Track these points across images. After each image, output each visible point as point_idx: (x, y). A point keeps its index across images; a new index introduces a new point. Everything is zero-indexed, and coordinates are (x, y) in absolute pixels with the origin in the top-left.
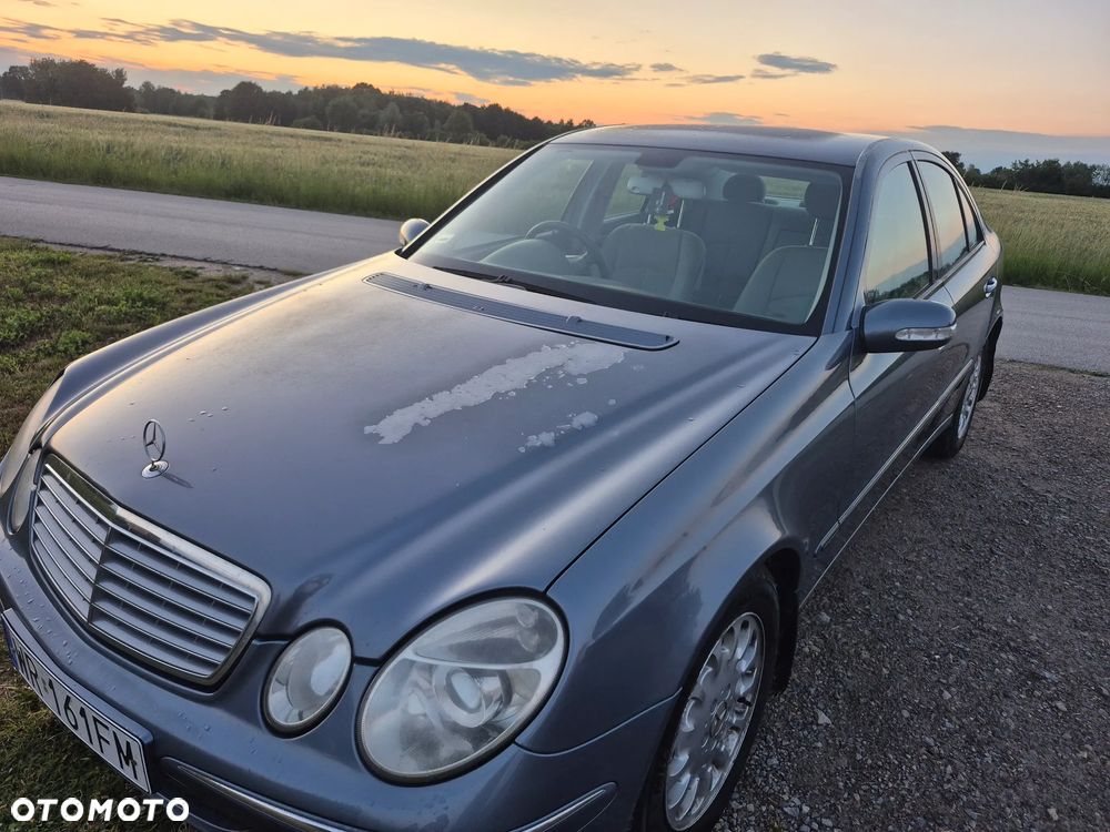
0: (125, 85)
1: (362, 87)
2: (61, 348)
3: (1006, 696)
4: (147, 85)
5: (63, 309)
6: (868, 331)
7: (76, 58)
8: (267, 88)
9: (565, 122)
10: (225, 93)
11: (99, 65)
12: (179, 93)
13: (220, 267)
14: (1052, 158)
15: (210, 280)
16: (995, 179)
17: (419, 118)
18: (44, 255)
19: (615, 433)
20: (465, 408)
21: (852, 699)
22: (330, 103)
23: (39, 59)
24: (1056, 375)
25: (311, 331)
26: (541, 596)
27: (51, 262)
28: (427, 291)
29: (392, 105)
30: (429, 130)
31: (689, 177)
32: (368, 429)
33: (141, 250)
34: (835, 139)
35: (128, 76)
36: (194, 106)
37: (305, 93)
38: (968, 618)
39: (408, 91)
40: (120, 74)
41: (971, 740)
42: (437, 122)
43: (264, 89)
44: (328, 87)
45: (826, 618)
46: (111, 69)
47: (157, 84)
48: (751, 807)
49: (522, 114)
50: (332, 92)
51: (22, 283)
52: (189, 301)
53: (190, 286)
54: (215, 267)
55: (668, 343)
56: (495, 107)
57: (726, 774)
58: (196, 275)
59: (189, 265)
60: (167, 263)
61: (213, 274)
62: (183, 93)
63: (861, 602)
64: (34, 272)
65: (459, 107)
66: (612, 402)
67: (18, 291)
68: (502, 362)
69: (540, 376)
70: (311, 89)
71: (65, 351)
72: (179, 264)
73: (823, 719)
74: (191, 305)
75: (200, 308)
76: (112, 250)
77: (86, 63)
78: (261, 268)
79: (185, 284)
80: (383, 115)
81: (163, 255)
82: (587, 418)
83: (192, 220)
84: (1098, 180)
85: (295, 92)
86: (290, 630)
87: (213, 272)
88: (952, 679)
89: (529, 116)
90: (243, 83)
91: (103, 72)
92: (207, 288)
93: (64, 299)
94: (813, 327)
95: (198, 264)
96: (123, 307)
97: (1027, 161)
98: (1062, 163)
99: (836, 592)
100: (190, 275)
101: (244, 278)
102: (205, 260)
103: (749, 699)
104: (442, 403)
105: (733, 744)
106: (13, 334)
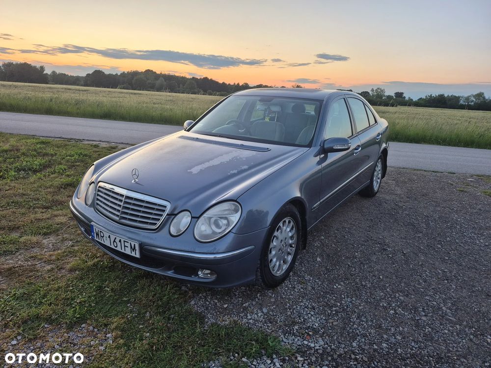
0: (45, 73)
1: (148, 71)
2: (57, 171)
3: (374, 254)
4: (54, 72)
5: (54, 158)
6: (326, 146)
7: (23, 62)
8: (107, 73)
9: (236, 84)
10: (88, 75)
11: (33, 64)
12: (68, 75)
13: (106, 143)
14: (442, 94)
15: (104, 148)
16: (418, 103)
17: (173, 84)
18: (40, 141)
19: (253, 170)
20: (213, 166)
21: (328, 256)
22: (135, 78)
23: (6, 62)
24: (419, 172)
25: (166, 150)
26: (236, 201)
27: (43, 143)
28: (197, 140)
29: (161, 78)
30: (178, 89)
31: (275, 105)
32: (188, 171)
33: (74, 138)
34: (320, 92)
35: (46, 69)
36: (75, 81)
37: (123, 74)
38: (368, 237)
39: (168, 73)
40: (42, 68)
41: (362, 263)
42: (181, 85)
43: (105, 73)
44: (134, 72)
45: (323, 238)
46: (38, 66)
47: (58, 72)
48: (296, 278)
49: (218, 81)
50: (135, 74)
51: (35, 150)
52: (99, 155)
53: (98, 150)
54: (104, 143)
55: (268, 150)
56: (206, 79)
57: (288, 266)
58: (98, 146)
59: (95, 143)
60: (87, 142)
61: (104, 146)
62: (69, 75)
63: (335, 233)
64: (39, 146)
65: (190, 79)
66: (252, 163)
67: (35, 153)
68: (222, 155)
69: (232, 158)
70: (126, 72)
71: (59, 172)
72: (91, 142)
73: (319, 259)
74: (101, 156)
75: (104, 157)
76: (63, 138)
77: (28, 64)
78: (122, 143)
79: (95, 149)
80: (158, 82)
81: (84, 140)
82: (246, 167)
83: (90, 127)
84: (461, 102)
85: (119, 74)
86: (176, 213)
87: (104, 145)
88: (359, 250)
89: (221, 82)
90: (96, 71)
91: (35, 67)
92: (105, 150)
93: (52, 155)
94: (309, 145)
95: (98, 143)
96: (76, 157)
97: (431, 95)
98: (446, 95)
99: (327, 232)
100: (96, 146)
101: (117, 147)
102: (100, 141)
103: (293, 246)
104: (207, 165)
105: (290, 258)
106: (38, 167)
